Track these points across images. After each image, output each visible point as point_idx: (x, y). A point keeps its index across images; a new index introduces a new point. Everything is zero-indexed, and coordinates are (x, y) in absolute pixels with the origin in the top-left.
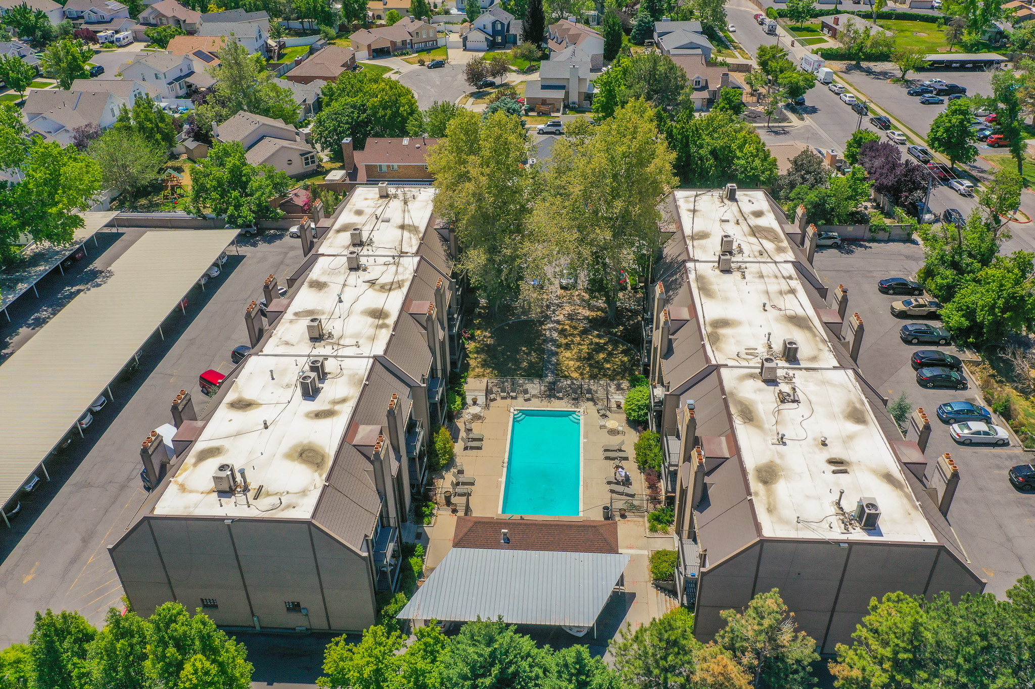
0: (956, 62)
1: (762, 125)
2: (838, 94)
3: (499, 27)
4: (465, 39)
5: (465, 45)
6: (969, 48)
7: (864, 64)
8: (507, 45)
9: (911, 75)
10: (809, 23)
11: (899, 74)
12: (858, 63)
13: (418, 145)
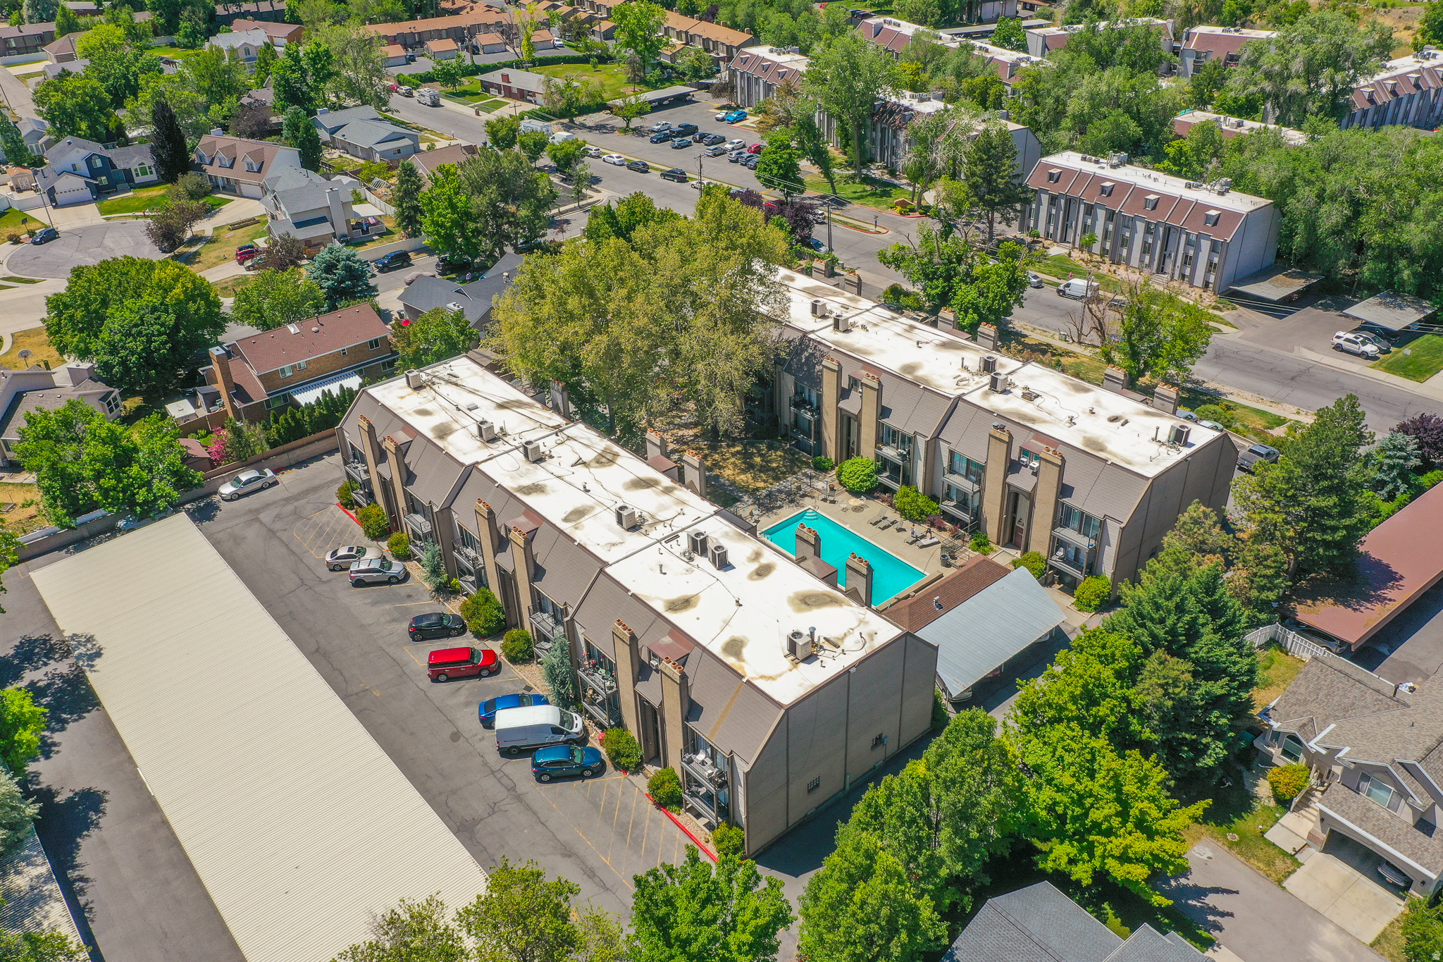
0: (666, 99)
1: (571, 206)
2: (599, 157)
3: (99, 163)
4: (51, 192)
5: (53, 200)
6: (654, 86)
7: (578, 120)
8: (119, 186)
9: (635, 122)
10: (467, 83)
11: (624, 124)
12: (572, 121)
13: (314, 329)
